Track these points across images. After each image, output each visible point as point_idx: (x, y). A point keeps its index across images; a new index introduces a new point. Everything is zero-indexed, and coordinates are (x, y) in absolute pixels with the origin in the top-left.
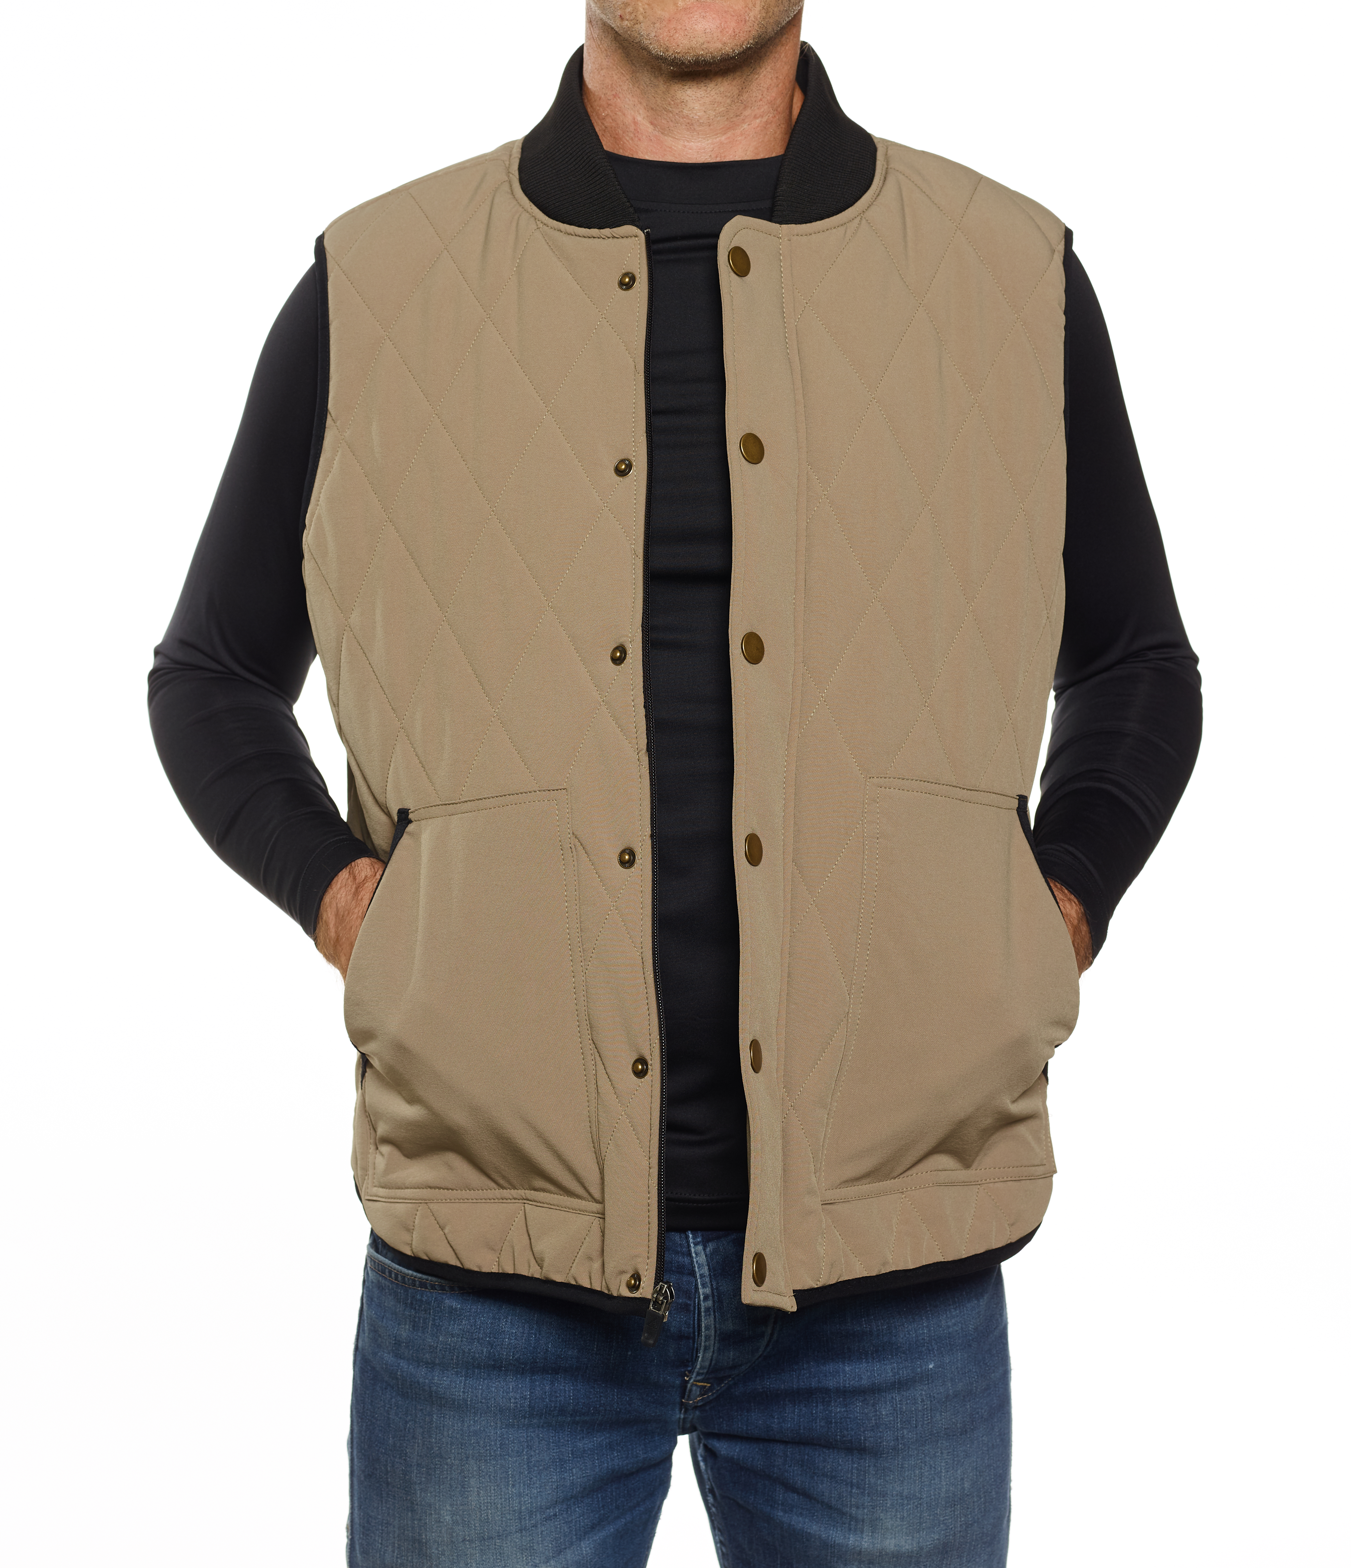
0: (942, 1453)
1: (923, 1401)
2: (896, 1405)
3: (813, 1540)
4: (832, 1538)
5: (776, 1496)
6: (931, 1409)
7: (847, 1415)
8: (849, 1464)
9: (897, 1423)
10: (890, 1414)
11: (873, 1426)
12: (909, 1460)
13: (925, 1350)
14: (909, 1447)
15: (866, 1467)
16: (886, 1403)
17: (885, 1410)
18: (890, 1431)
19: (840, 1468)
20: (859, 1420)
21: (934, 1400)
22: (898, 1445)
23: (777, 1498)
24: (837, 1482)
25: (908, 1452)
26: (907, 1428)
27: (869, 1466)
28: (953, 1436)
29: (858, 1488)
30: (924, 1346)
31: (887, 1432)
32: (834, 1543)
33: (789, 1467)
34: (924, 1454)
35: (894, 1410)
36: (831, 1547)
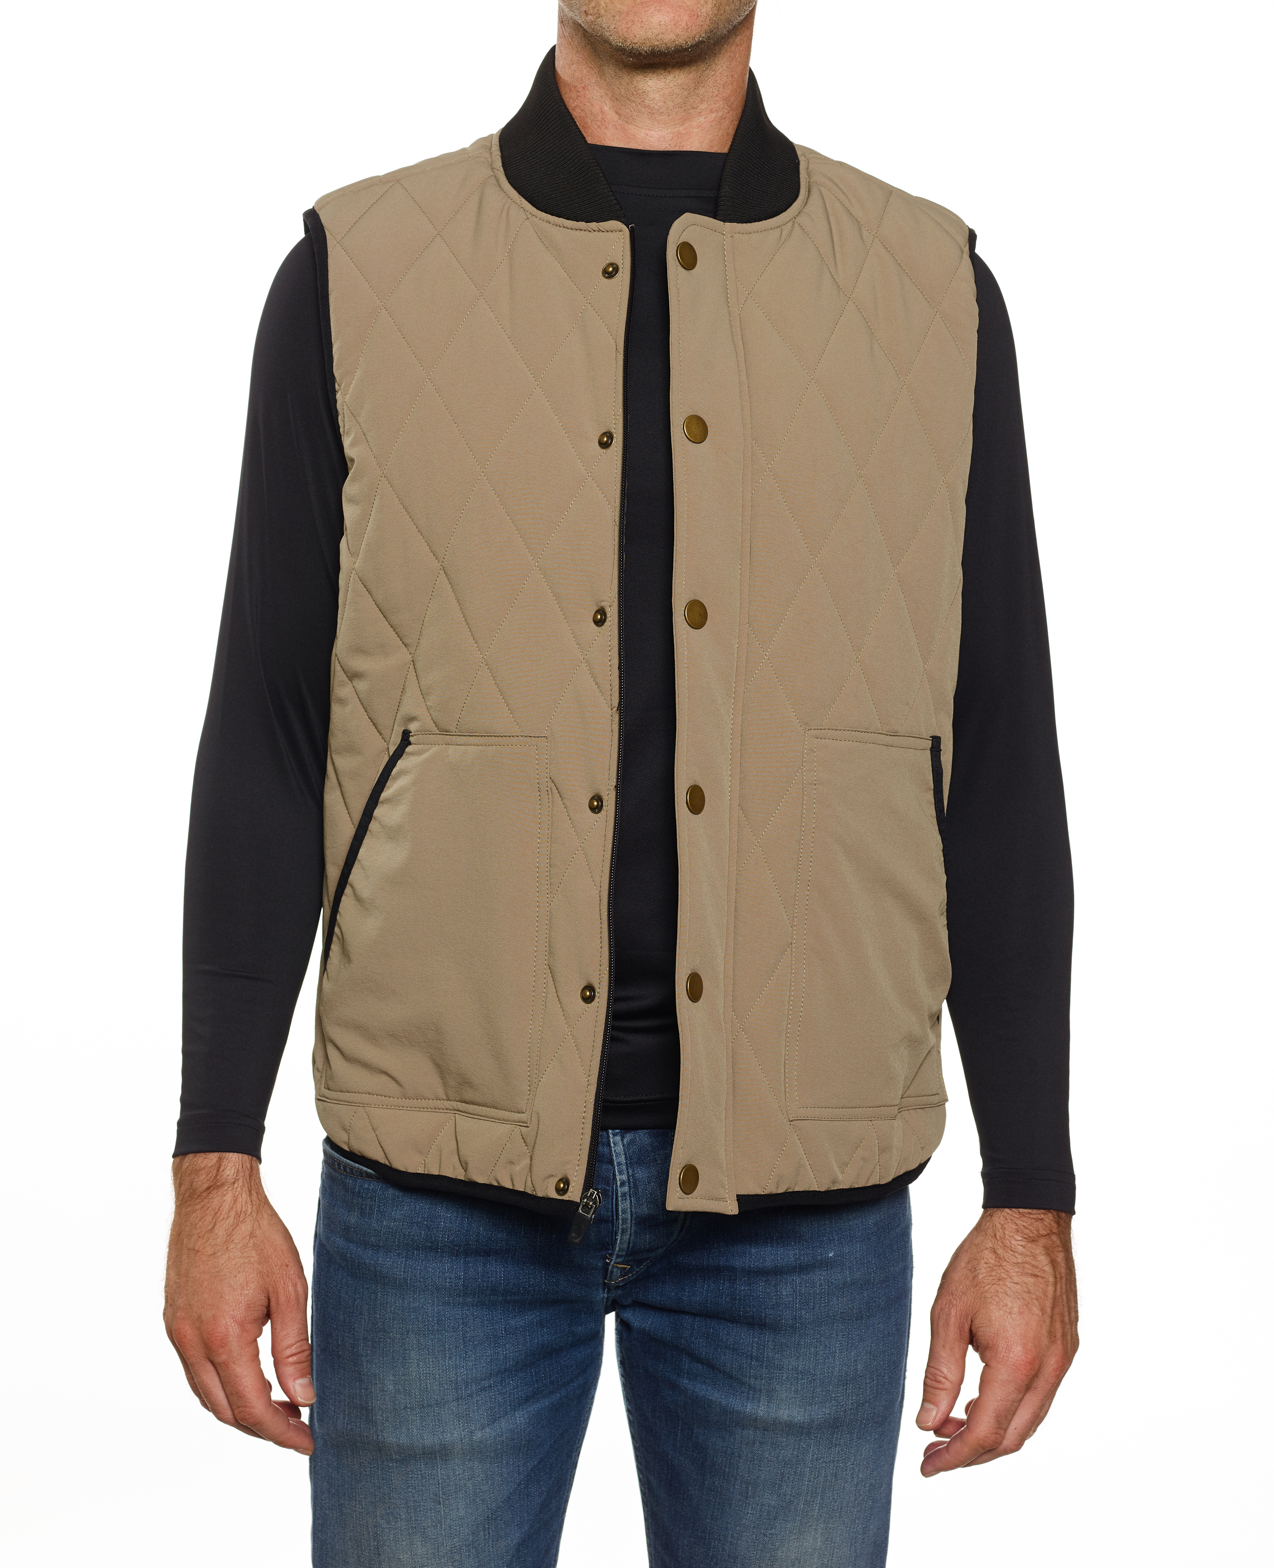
0: (837, 1335)
1: (821, 1285)
2: (796, 1287)
3: (714, 1406)
4: (731, 1405)
5: (682, 1365)
6: (828, 1293)
7: (750, 1293)
8: (750, 1338)
9: (796, 1304)
10: (790, 1295)
11: (773, 1305)
12: (805, 1338)
13: (826, 1240)
14: (806, 1327)
15: (765, 1342)
16: (786, 1284)
17: (785, 1291)
18: (789, 1310)
19: (742, 1341)
20: (761, 1298)
21: (832, 1285)
22: (796, 1323)
23: (683, 1367)
24: (738, 1354)
25: (805, 1331)
26: (805, 1309)
27: (768, 1341)
28: (849, 1320)
29: (757, 1360)
30: (826, 1236)
31: (786, 1311)
32: (733, 1410)
33: (695, 1339)
34: (820, 1334)
35: (794, 1291)
36: (730, 1413)
